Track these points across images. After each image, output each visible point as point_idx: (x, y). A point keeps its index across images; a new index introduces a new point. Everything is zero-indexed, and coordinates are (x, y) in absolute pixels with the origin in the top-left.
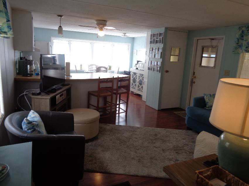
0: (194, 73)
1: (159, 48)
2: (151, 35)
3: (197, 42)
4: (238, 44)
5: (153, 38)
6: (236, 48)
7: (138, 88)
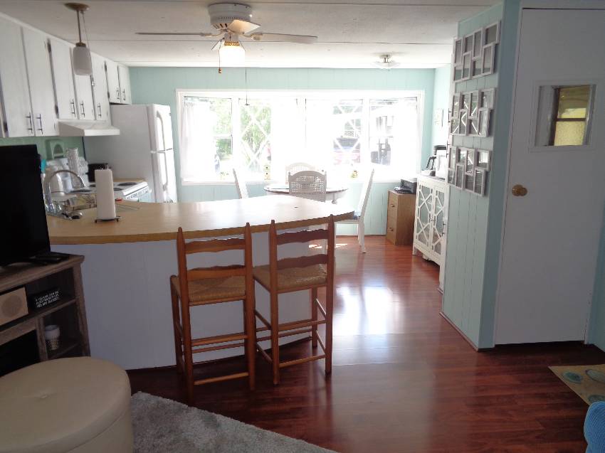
1: (482, 95)
2: (457, 43)
5: (462, 54)
7: (434, 242)
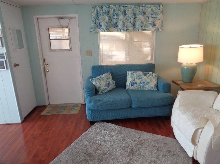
0: (44, 60)
3: (38, 22)
4: (95, 23)
6: (95, 28)
